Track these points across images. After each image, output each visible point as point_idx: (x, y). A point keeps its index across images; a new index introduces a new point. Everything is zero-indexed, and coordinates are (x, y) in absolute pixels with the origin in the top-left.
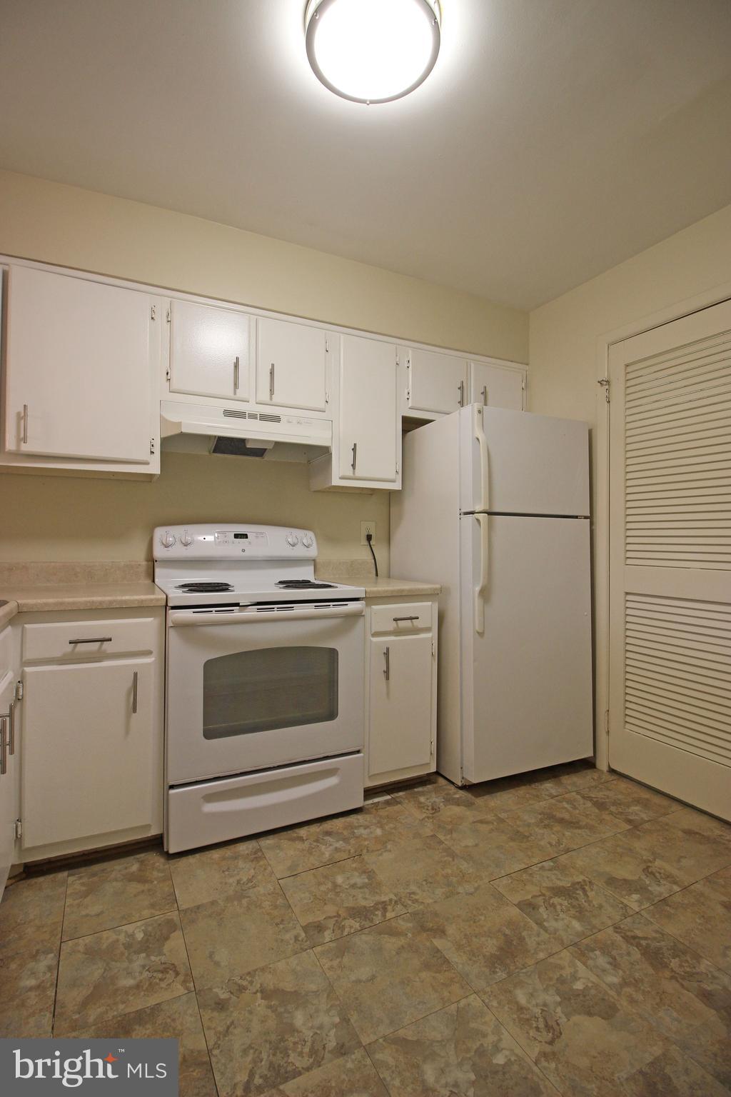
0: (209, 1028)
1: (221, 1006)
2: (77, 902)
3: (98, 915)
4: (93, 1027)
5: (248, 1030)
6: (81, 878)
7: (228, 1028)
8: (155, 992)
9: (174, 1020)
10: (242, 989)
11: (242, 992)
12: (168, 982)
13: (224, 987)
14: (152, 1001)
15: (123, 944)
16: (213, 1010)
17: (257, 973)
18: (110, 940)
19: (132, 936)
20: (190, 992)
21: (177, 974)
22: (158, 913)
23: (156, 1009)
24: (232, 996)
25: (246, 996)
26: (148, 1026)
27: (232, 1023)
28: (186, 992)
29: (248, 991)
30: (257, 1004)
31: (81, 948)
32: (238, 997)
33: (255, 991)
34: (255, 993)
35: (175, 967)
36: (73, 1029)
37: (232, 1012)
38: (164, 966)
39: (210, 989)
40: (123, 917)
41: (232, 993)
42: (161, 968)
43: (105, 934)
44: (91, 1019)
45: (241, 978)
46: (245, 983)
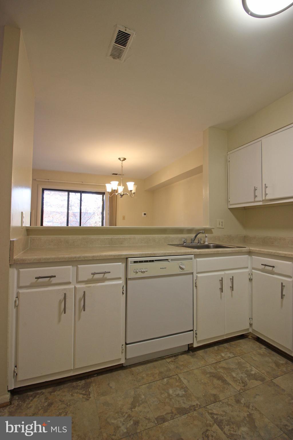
0: (228, 400)
1: (238, 401)
2: (256, 354)
3: (254, 360)
4: (216, 372)
5: (232, 411)
6: (266, 351)
7: (231, 405)
8: (234, 382)
9: (227, 389)
10: (248, 407)
11: (246, 407)
12: (239, 385)
13: (246, 401)
14: (231, 382)
15: (247, 370)
16: (235, 399)
17: (258, 411)
18: (247, 366)
19: (251, 370)
20: (239, 391)
21: (244, 386)
22: (266, 374)
23: (229, 384)
24: (243, 404)
25: (245, 409)
26: (222, 384)
27: (233, 406)
28: (238, 390)
29: (248, 409)
30: (244, 413)
31: (239, 361)
32: (244, 406)
33: (249, 411)
34: (248, 412)
35: (246, 385)
36: (214, 368)
37: (237, 405)
38: (245, 382)
39: (243, 397)
40: (257, 366)
41: (245, 404)
42: (243, 381)
43: (247, 364)
44: (218, 370)
45: (252, 406)
46: (251, 407)
